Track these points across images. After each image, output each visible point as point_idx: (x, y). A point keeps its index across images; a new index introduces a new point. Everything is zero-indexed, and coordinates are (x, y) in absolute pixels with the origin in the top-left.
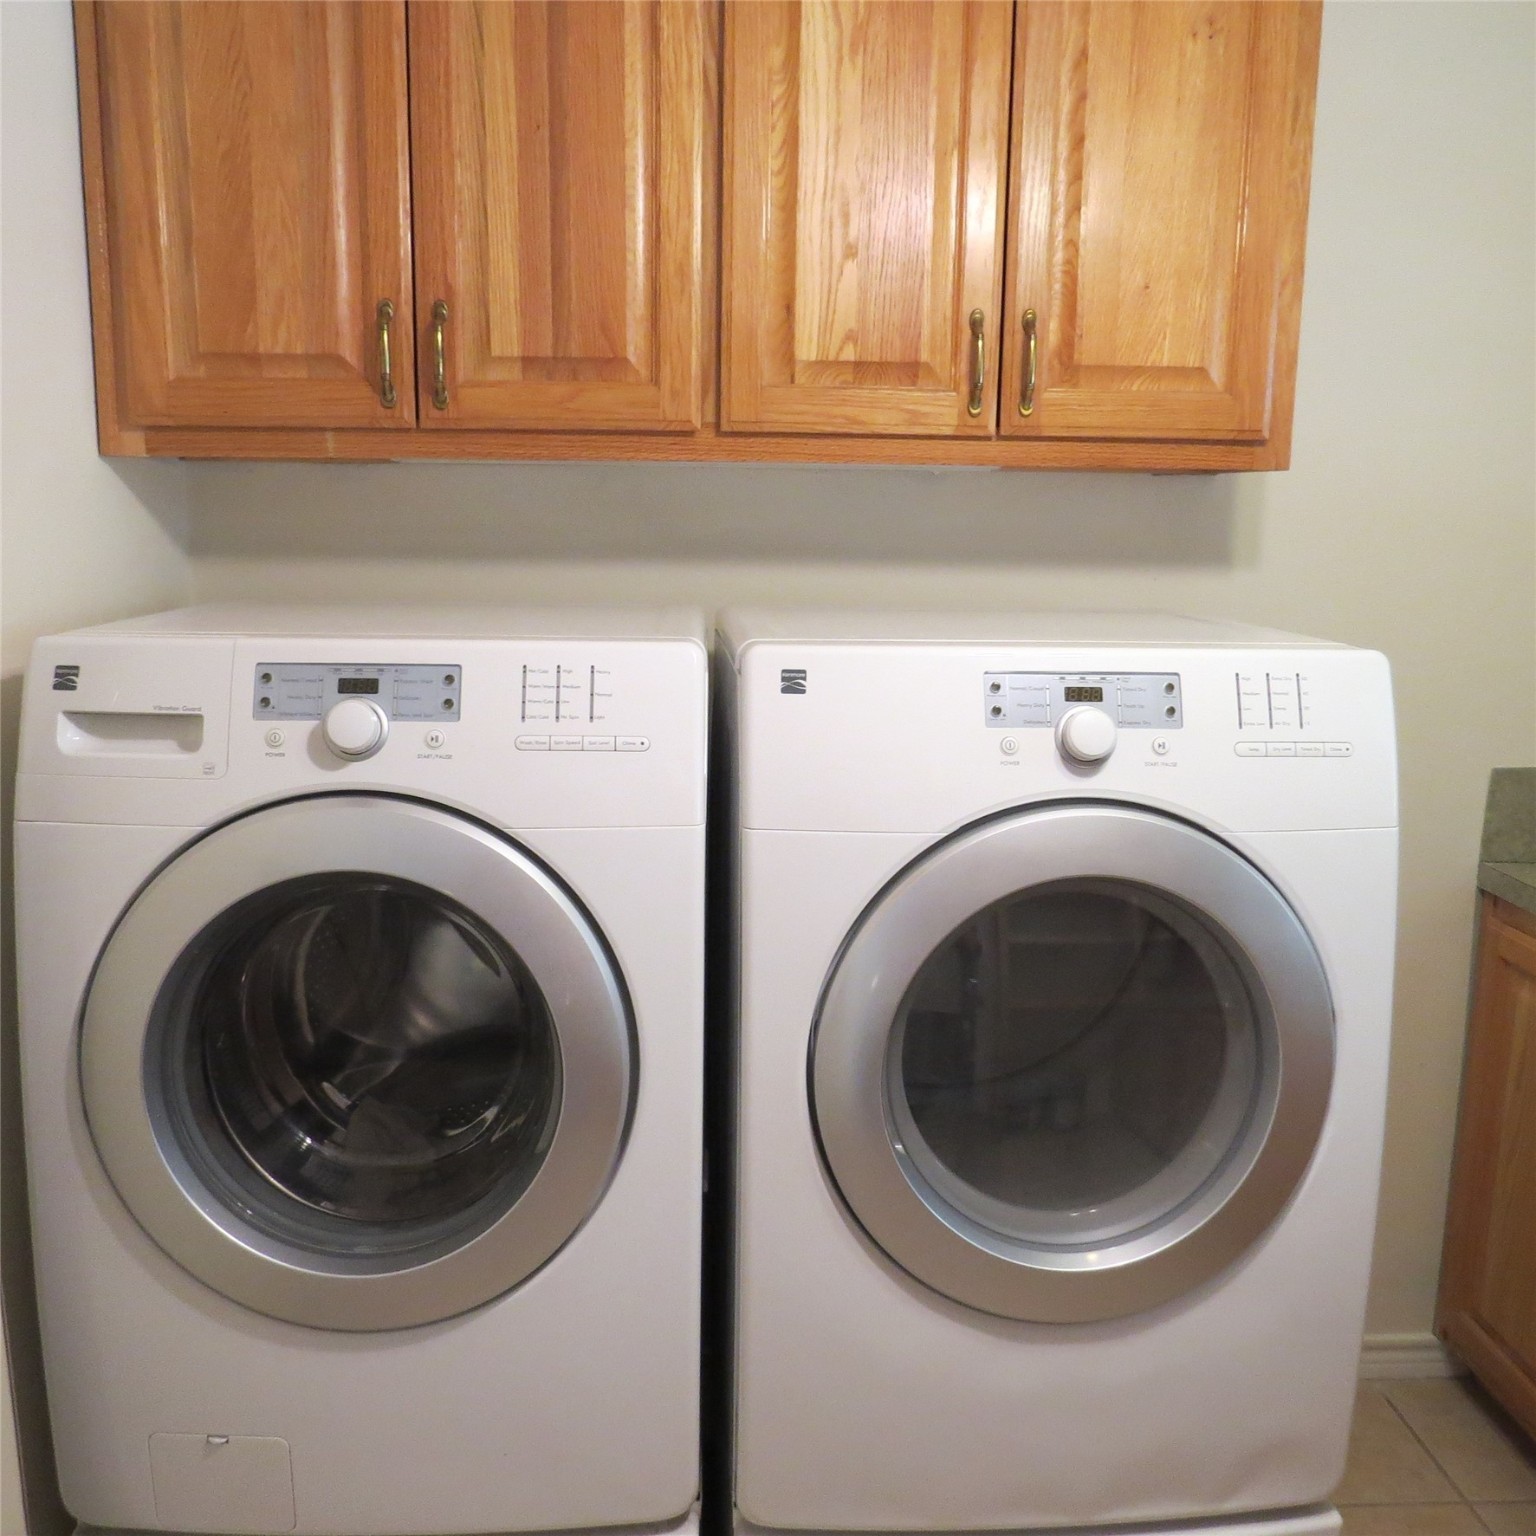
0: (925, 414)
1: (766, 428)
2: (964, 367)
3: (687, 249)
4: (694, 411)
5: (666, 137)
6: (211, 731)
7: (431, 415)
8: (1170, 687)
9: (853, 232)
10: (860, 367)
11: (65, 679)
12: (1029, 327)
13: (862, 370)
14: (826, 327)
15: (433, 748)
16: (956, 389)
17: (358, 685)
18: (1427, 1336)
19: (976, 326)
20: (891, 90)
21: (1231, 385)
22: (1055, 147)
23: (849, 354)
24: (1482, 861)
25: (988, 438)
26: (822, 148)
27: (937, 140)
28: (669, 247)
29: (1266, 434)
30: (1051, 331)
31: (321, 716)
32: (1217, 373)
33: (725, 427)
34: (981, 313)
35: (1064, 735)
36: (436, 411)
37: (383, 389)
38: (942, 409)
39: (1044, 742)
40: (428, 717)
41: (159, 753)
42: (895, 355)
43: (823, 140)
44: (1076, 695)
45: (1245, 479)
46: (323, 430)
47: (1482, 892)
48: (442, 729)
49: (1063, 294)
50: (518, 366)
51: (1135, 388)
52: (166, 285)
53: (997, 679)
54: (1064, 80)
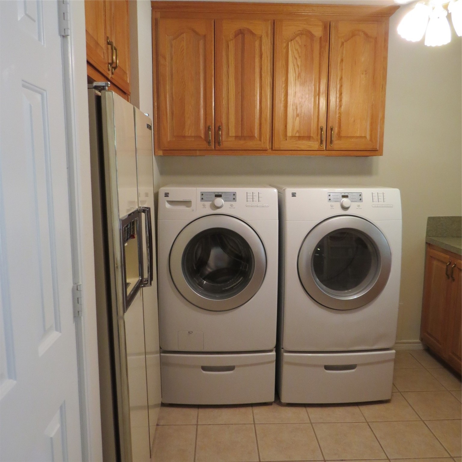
0: (311, 146)
1: (282, 149)
2: (319, 137)
3: (267, 115)
4: (268, 146)
5: (263, 94)
6: (193, 204)
7: (218, 147)
8: (360, 195)
9: (298, 112)
10: (299, 137)
11: (167, 195)
12: (332, 129)
13: (300, 138)
14: (293, 129)
15: (232, 206)
16: (318, 141)
17: (218, 196)
18: (418, 341)
19: (322, 129)
20: (305, 84)
21: (371, 140)
22: (336, 95)
23: (297, 135)
24: (426, 237)
25: (324, 150)
26: (292, 96)
27: (314, 94)
28: (263, 115)
29: (378, 149)
30: (336, 130)
31: (213, 201)
32: (368, 137)
33: (273, 149)
34: (322, 127)
35: (342, 203)
36: (219, 147)
37: (209, 143)
38: (314, 145)
39: (338, 205)
40: (230, 201)
41: (182, 208)
42: (306, 135)
43: (292, 94)
44: (344, 197)
45: (374, 157)
46: (197, 150)
47: (427, 243)
48: (233, 203)
49: (338, 123)
50: (234, 138)
51: (352, 140)
52: (168, 123)
53: (330, 194)
54: (338, 83)
